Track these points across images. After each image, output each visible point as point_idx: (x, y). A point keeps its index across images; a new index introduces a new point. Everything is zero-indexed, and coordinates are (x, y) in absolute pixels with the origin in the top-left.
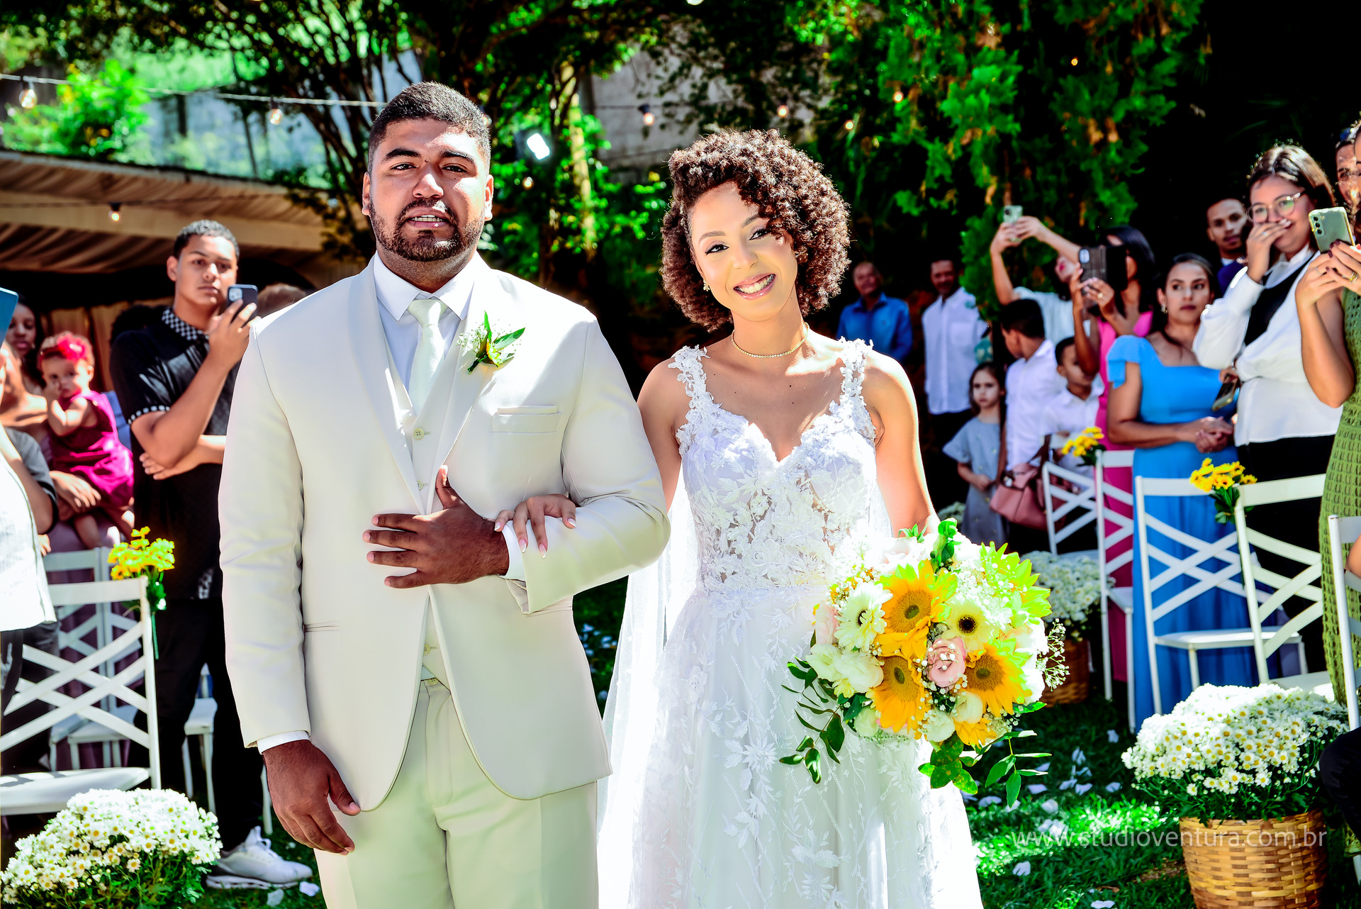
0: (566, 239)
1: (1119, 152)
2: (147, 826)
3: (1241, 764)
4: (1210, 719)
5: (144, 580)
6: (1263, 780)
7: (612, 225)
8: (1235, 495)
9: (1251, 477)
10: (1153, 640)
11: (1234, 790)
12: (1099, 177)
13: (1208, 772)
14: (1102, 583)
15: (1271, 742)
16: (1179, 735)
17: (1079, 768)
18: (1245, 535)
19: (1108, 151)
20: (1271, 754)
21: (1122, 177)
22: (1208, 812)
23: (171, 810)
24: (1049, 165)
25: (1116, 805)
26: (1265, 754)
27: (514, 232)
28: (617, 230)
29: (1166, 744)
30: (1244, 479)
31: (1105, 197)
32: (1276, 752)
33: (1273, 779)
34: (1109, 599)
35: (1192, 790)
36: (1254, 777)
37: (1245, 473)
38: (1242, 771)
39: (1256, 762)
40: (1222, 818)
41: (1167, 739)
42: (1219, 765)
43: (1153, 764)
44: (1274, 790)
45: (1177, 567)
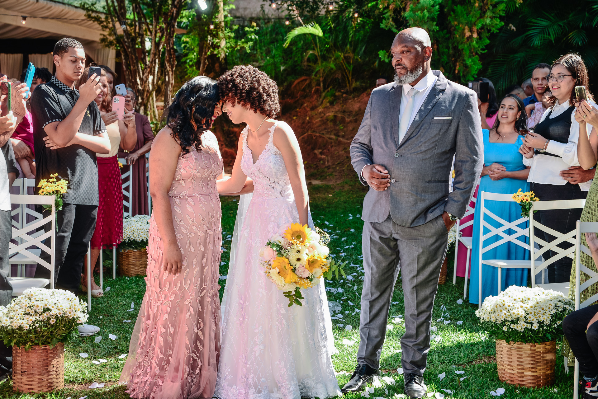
0: (214, 49)
1: (477, 43)
2: (59, 305)
3: (527, 320)
4: (515, 300)
5: (54, 197)
6: (535, 327)
7: (236, 45)
8: (530, 205)
9: (537, 198)
10: (481, 262)
11: (522, 330)
12: (467, 53)
13: (513, 322)
14: (457, 234)
15: (540, 311)
16: (502, 305)
17: (445, 313)
18: (533, 223)
19: (472, 41)
20: (540, 317)
21: (477, 54)
22: (510, 338)
23: (68, 299)
24: (445, 44)
25: (462, 331)
26: (537, 316)
27: (187, 42)
28: (238, 48)
29: (495, 308)
30: (535, 199)
31: (469, 62)
32: (541, 316)
33: (539, 327)
34: (459, 241)
35: (505, 329)
36: (532, 325)
37: (535, 196)
38: (527, 323)
39: (533, 320)
40: (515, 341)
41: (496, 306)
42: (518, 319)
43: (489, 316)
44: (539, 331)
45: (494, 231)
